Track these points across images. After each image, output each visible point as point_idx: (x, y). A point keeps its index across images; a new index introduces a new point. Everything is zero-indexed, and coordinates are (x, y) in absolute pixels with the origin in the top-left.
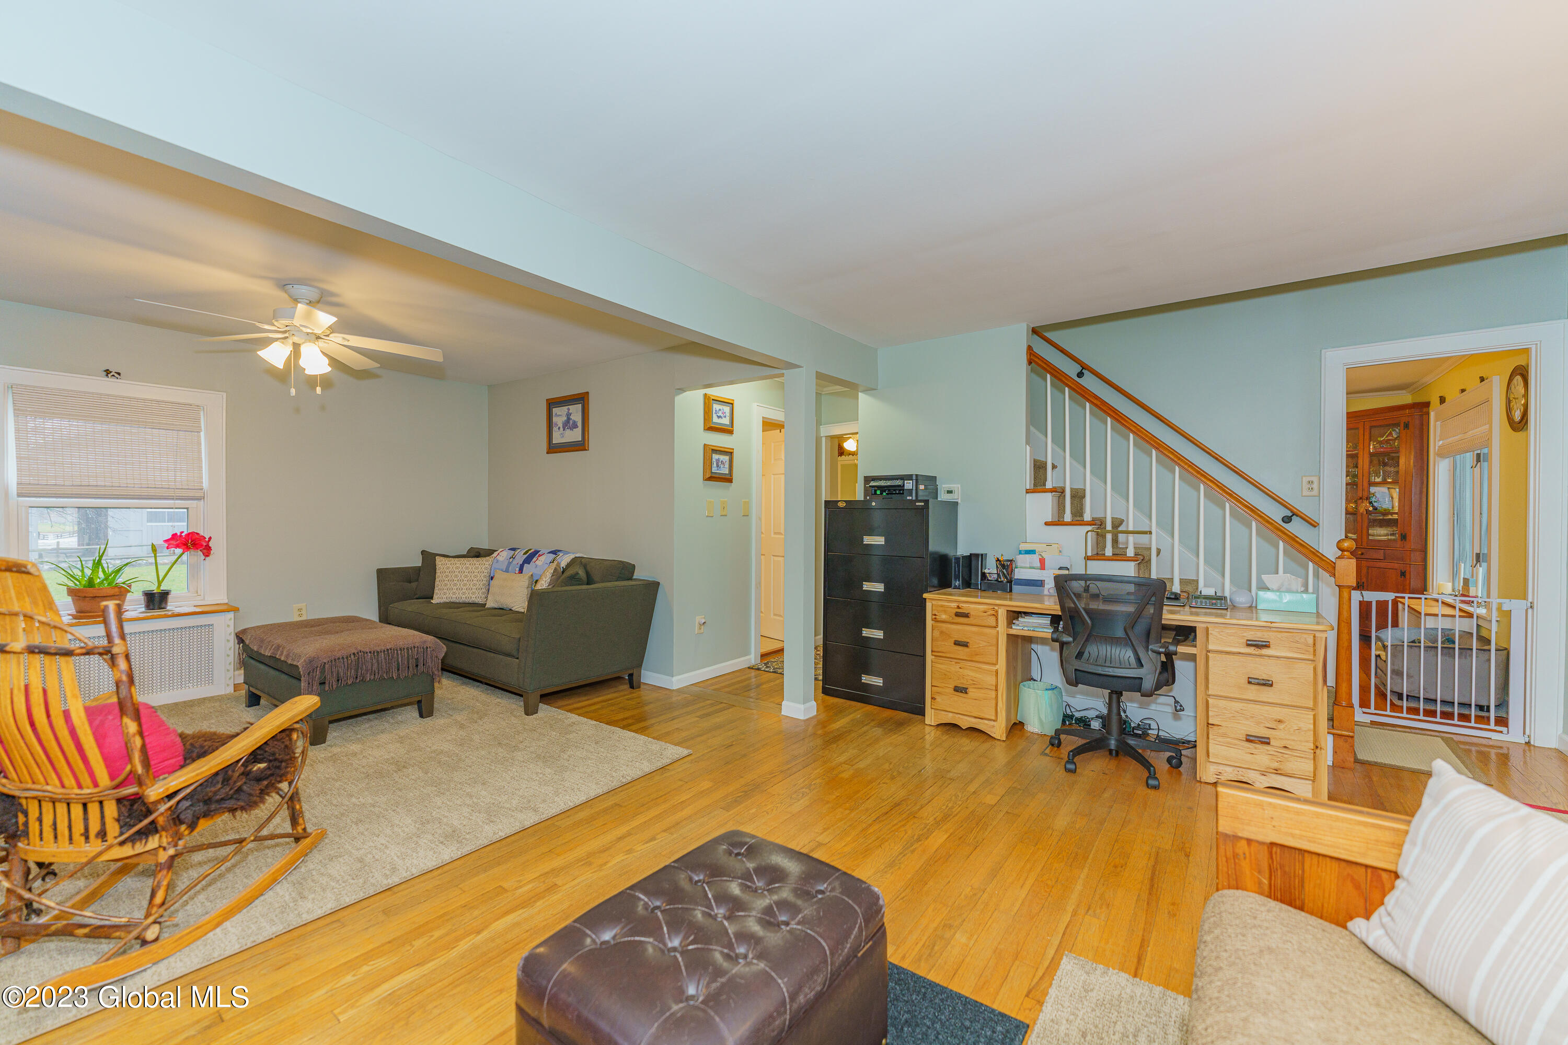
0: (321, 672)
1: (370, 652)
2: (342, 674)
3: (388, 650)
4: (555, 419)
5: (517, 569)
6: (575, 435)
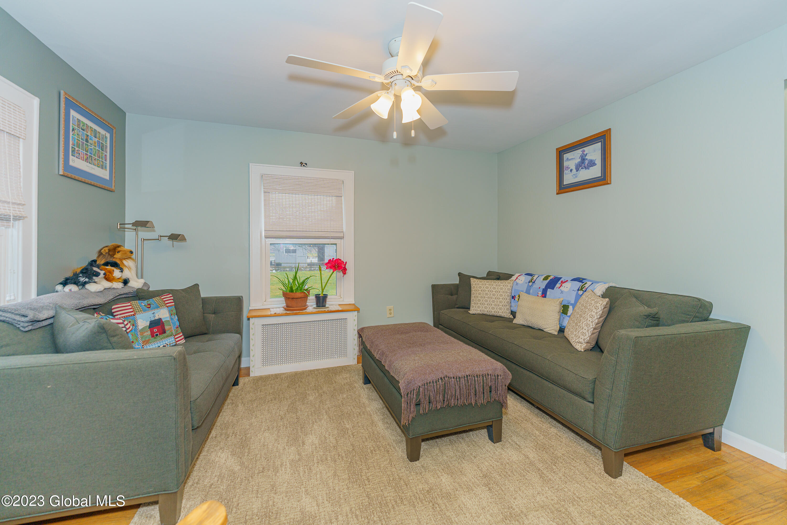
0: (416, 395)
1: (454, 378)
2: (432, 398)
3: (467, 376)
4: (566, 164)
5: (540, 293)
6: (595, 172)
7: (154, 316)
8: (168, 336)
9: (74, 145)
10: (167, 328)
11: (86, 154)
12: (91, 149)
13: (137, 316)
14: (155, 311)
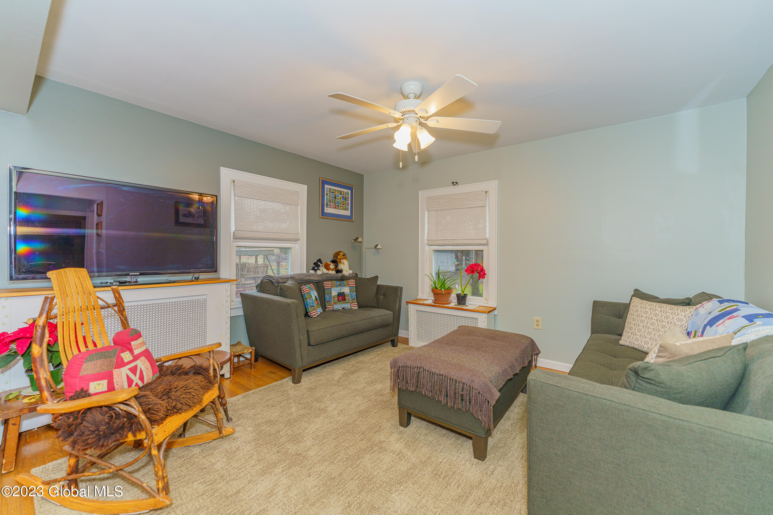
7: (341, 291)
8: (346, 303)
9: (327, 202)
10: (346, 298)
11: (335, 205)
12: (338, 202)
13: (333, 289)
14: (342, 288)
